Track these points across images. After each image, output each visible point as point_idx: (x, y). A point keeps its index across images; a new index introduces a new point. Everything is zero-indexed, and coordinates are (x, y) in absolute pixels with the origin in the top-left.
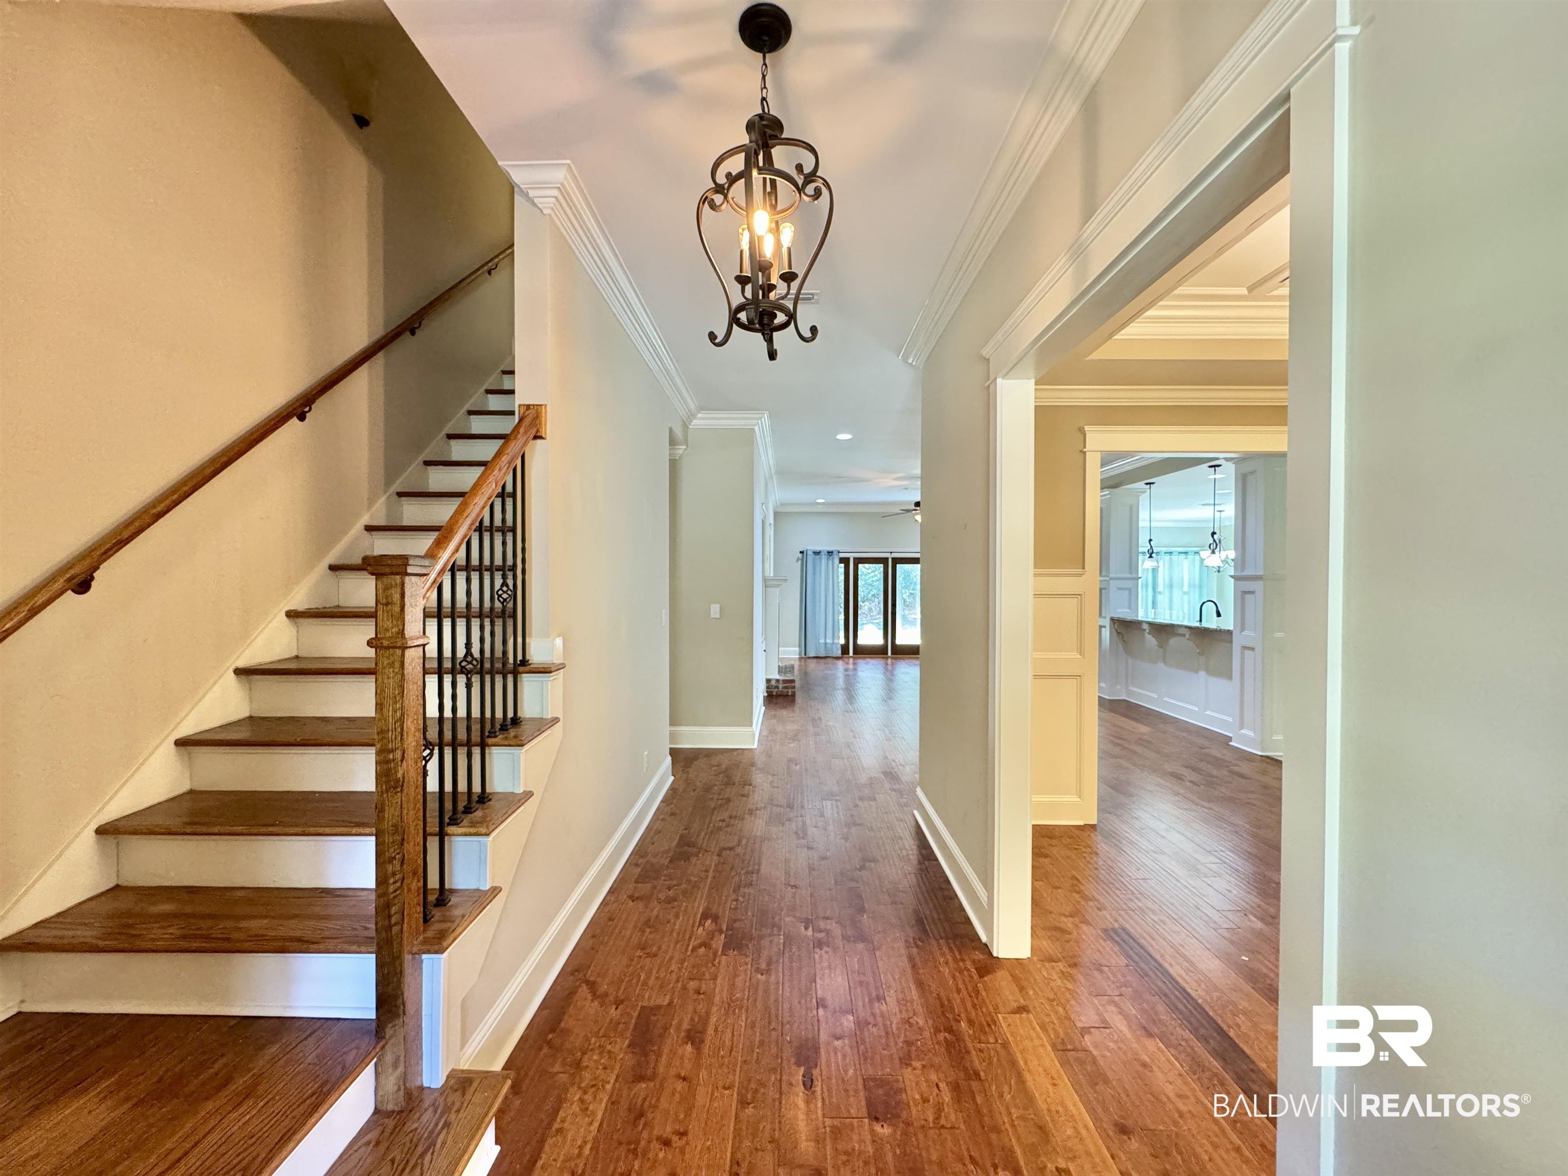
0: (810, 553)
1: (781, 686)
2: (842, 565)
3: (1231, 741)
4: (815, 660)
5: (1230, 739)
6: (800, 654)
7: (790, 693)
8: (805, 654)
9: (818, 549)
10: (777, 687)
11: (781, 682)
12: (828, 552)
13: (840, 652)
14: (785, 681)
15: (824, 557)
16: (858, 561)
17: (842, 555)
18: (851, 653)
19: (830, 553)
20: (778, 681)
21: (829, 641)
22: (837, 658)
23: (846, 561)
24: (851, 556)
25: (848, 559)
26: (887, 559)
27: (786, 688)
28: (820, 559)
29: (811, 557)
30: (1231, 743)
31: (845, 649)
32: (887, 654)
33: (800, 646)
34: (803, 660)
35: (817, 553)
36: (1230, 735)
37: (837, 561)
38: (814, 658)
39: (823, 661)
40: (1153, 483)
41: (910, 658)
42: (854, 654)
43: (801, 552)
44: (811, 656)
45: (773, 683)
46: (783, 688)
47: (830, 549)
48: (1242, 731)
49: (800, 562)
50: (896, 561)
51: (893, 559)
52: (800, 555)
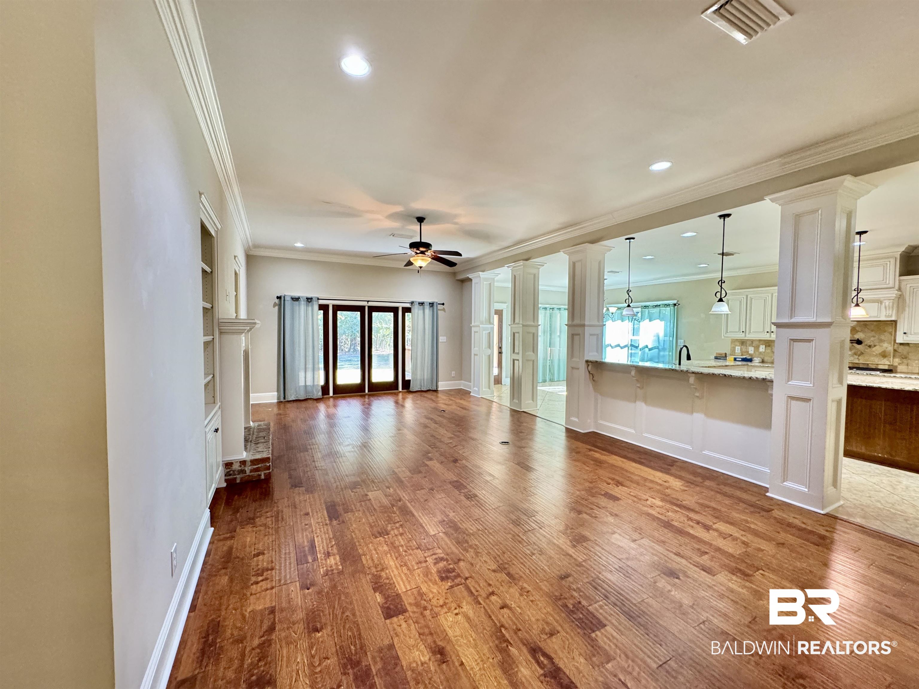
0: (288, 299)
1: (248, 469)
2: (322, 312)
3: (768, 492)
4: (295, 404)
5: (767, 490)
6: (279, 398)
7: (263, 477)
8: (284, 398)
9: (296, 294)
10: (243, 471)
11: (249, 464)
12: (307, 299)
13: (320, 393)
14: (254, 462)
15: (303, 303)
16: (338, 308)
17: (322, 302)
18: (331, 393)
19: (309, 300)
20: (243, 463)
21: (309, 383)
22: (318, 400)
23: (324, 308)
24: (331, 303)
25: (327, 306)
26: (364, 307)
27: (257, 470)
28: (299, 305)
29: (288, 303)
30: (768, 494)
31: (325, 389)
32: (365, 391)
33: (278, 391)
34: (282, 406)
35: (296, 299)
36: (768, 486)
37: (316, 307)
38: (294, 401)
39: (303, 404)
40: (633, 238)
41: (385, 394)
42: (334, 394)
43: (278, 298)
44: (291, 399)
45: (236, 467)
46: (251, 471)
47: (309, 296)
48: (785, 483)
49: (277, 307)
50: (373, 309)
51: (369, 307)
52: (277, 301)
